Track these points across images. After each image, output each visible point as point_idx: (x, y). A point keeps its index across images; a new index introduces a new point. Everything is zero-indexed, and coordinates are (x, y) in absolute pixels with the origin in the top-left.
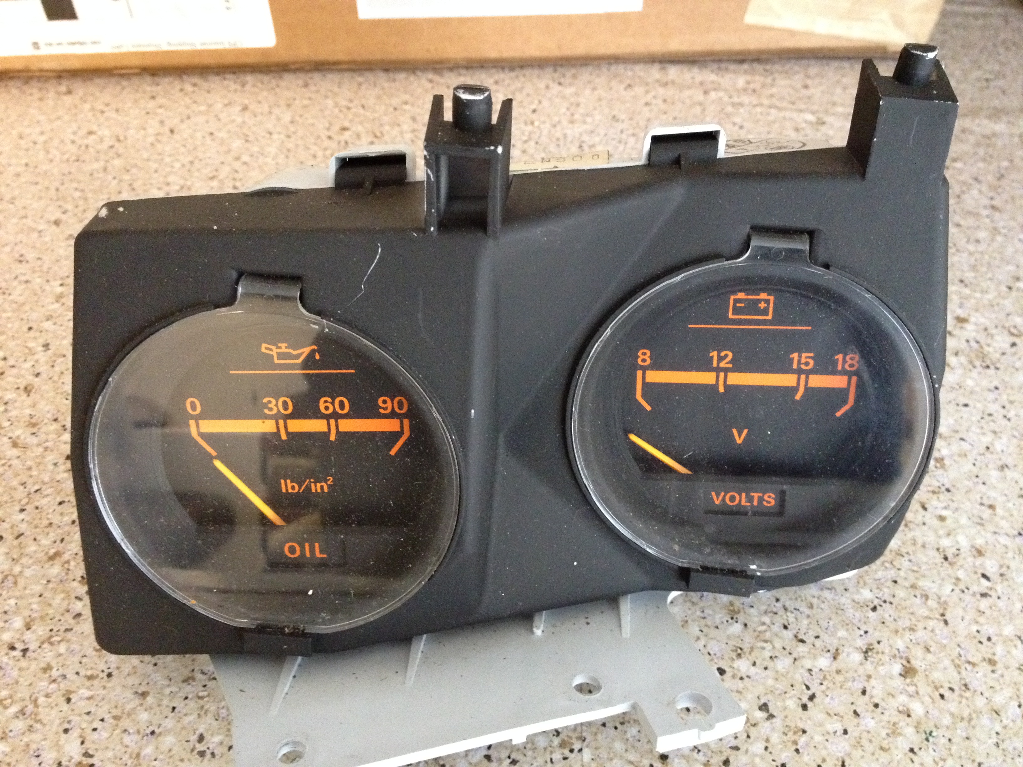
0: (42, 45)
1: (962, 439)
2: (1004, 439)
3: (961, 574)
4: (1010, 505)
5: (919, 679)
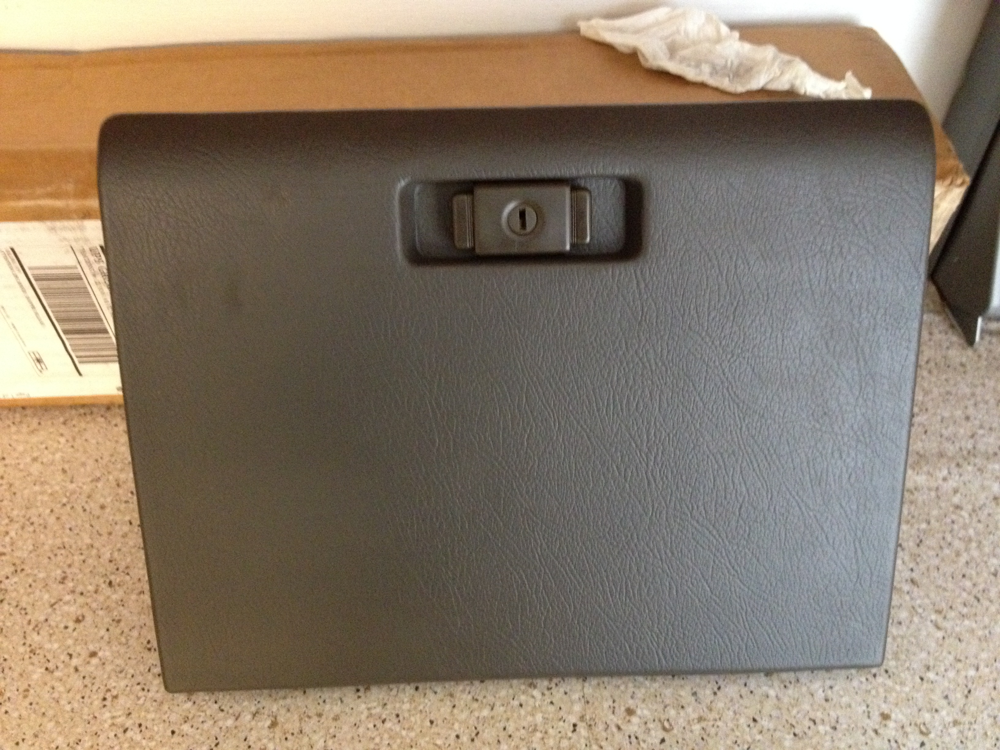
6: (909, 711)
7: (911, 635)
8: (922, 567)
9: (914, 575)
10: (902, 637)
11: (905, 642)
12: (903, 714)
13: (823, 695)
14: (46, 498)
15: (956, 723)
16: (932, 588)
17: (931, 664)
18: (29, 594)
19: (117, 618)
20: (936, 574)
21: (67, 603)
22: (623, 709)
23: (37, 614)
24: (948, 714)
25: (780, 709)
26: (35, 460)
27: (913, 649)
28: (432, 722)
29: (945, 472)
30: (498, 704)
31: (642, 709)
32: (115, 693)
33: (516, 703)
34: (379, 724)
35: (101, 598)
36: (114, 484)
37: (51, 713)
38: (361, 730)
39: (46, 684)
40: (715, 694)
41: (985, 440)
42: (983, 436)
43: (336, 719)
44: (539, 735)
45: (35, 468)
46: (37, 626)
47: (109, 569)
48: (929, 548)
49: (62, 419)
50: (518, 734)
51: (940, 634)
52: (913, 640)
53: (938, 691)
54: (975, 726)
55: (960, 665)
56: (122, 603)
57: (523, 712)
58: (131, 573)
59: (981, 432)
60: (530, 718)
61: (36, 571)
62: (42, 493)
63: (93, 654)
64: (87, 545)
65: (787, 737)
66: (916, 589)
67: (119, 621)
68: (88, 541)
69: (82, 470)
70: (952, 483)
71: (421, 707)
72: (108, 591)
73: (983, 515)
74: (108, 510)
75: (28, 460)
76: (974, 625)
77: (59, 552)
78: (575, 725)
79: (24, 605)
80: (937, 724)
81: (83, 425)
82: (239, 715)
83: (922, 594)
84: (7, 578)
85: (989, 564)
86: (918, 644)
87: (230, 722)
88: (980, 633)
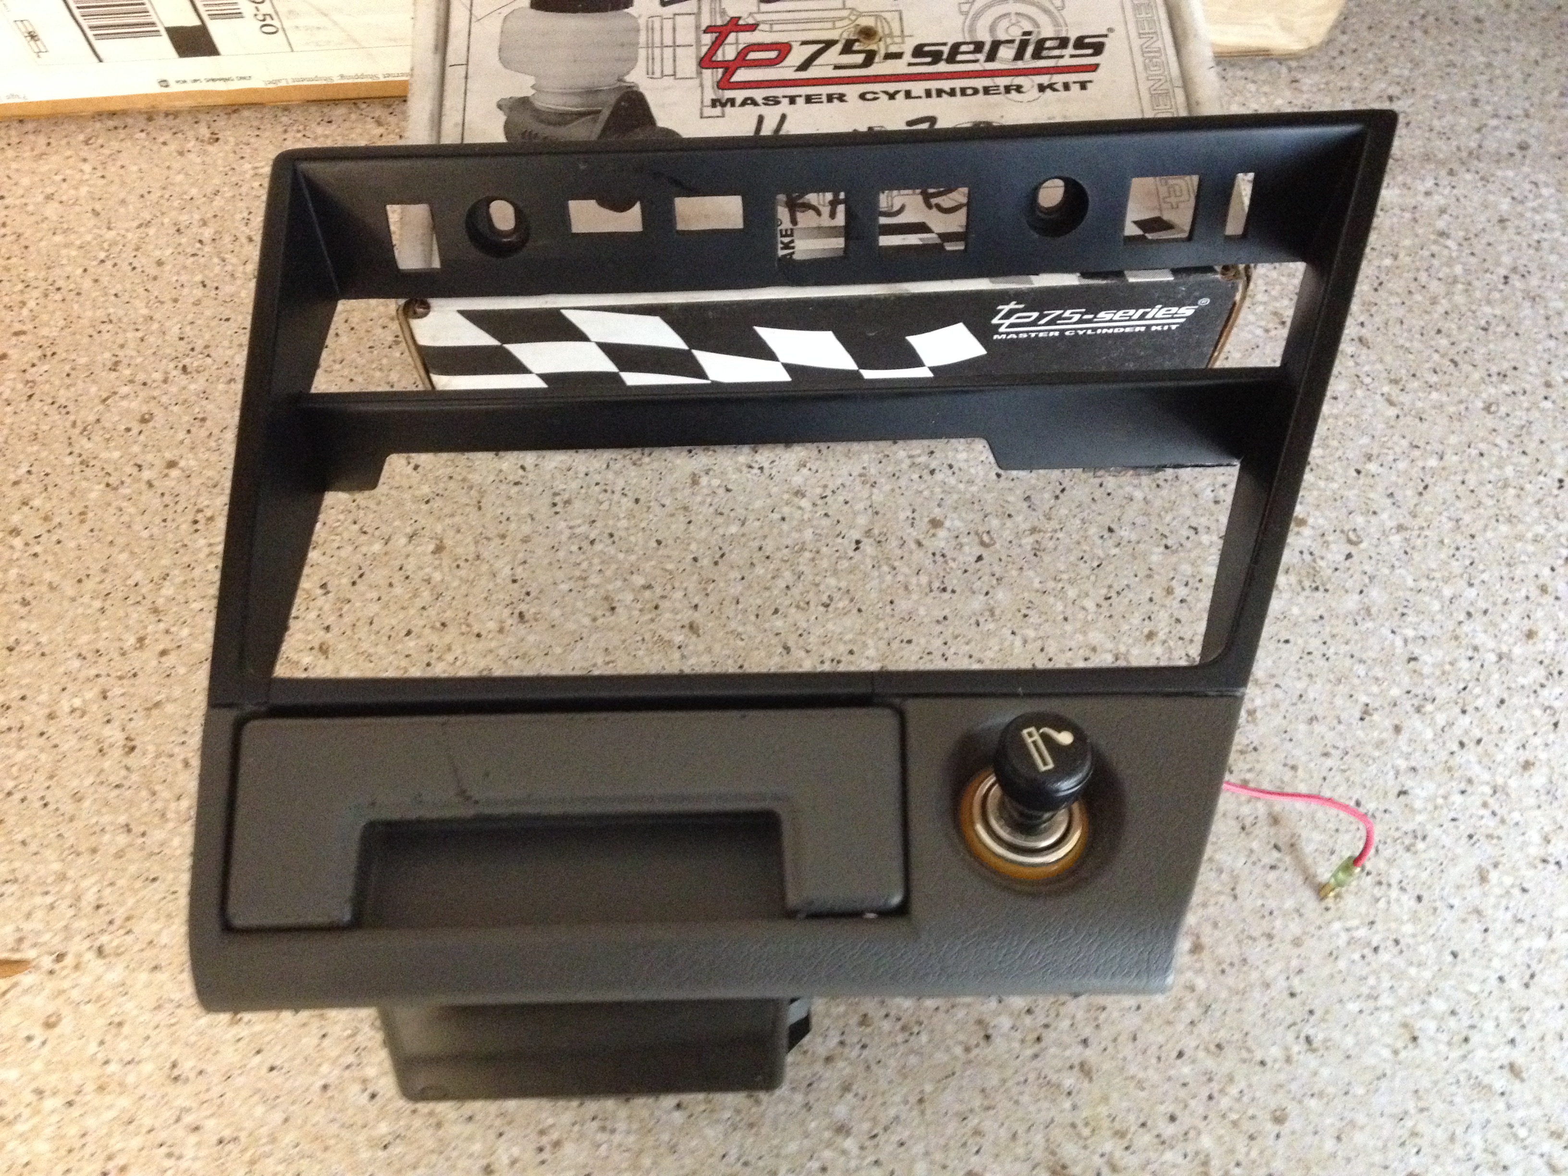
0: (171, 82)
1: (1277, 686)
2: (1318, 686)
3: (1255, 845)
4: (1312, 765)
5: (1205, 955)
6: (1334, 514)
7: (1350, 415)
8: (1378, 320)
9: (1364, 332)
10: (1336, 417)
11: (1340, 423)
12: (1326, 518)
13: (1212, 495)
14: (74, 253)
15: (1400, 528)
16: (1390, 348)
17: (1375, 452)
18: (68, 387)
19: (200, 416)
20: (1397, 329)
21: (125, 397)
22: (926, 520)
23: (83, 413)
24: (1390, 517)
25: (1149, 515)
26: (49, 197)
27: (1350, 432)
28: (659, 542)
29: (1429, 184)
30: (751, 517)
31: (952, 520)
32: (209, 513)
33: (776, 516)
34: (585, 545)
35: (174, 389)
36: (172, 230)
37: (121, 541)
38: (561, 554)
39: (109, 505)
40: (1057, 497)
41: (1498, 133)
42: (1496, 128)
43: (526, 540)
44: (807, 555)
45: (51, 210)
46: (85, 429)
47: (181, 349)
48: (1391, 293)
49: (81, 137)
50: (779, 555)
51: (1392, 412)
52: (1352, 420)
53: (1380, 488)
54: (1427, 532)
55: (1416, 453)
56: (205, 395)
57: (785, 527)
58: (213, 354)
59: (1494, 122)
60: (795, 535)
61: (73, 356)
62: (67, 246)
63: (172, 464)
64: (143, 316)
65: (1156, 550)
66: (1365, 351)
67: (203, 420)
68: (145, 311)
69: (122, 210)
70: (1438, 200)
71: (643, 525)
72: (183, 380)
73: (1479, 246)
74: (167, 268)
75: (40, 198)
76: (1445, 399)
77: (104, 328)
78: (858, 542)
79: (62, 401)
80: (1372, 530)
81: (115, 145)
82: (389, 539)
83: (1373, 357)
84: (33, 365)
85: (1478, 314)
86: (1357, 427)
87: (377, 547)
88: (1452, 409)
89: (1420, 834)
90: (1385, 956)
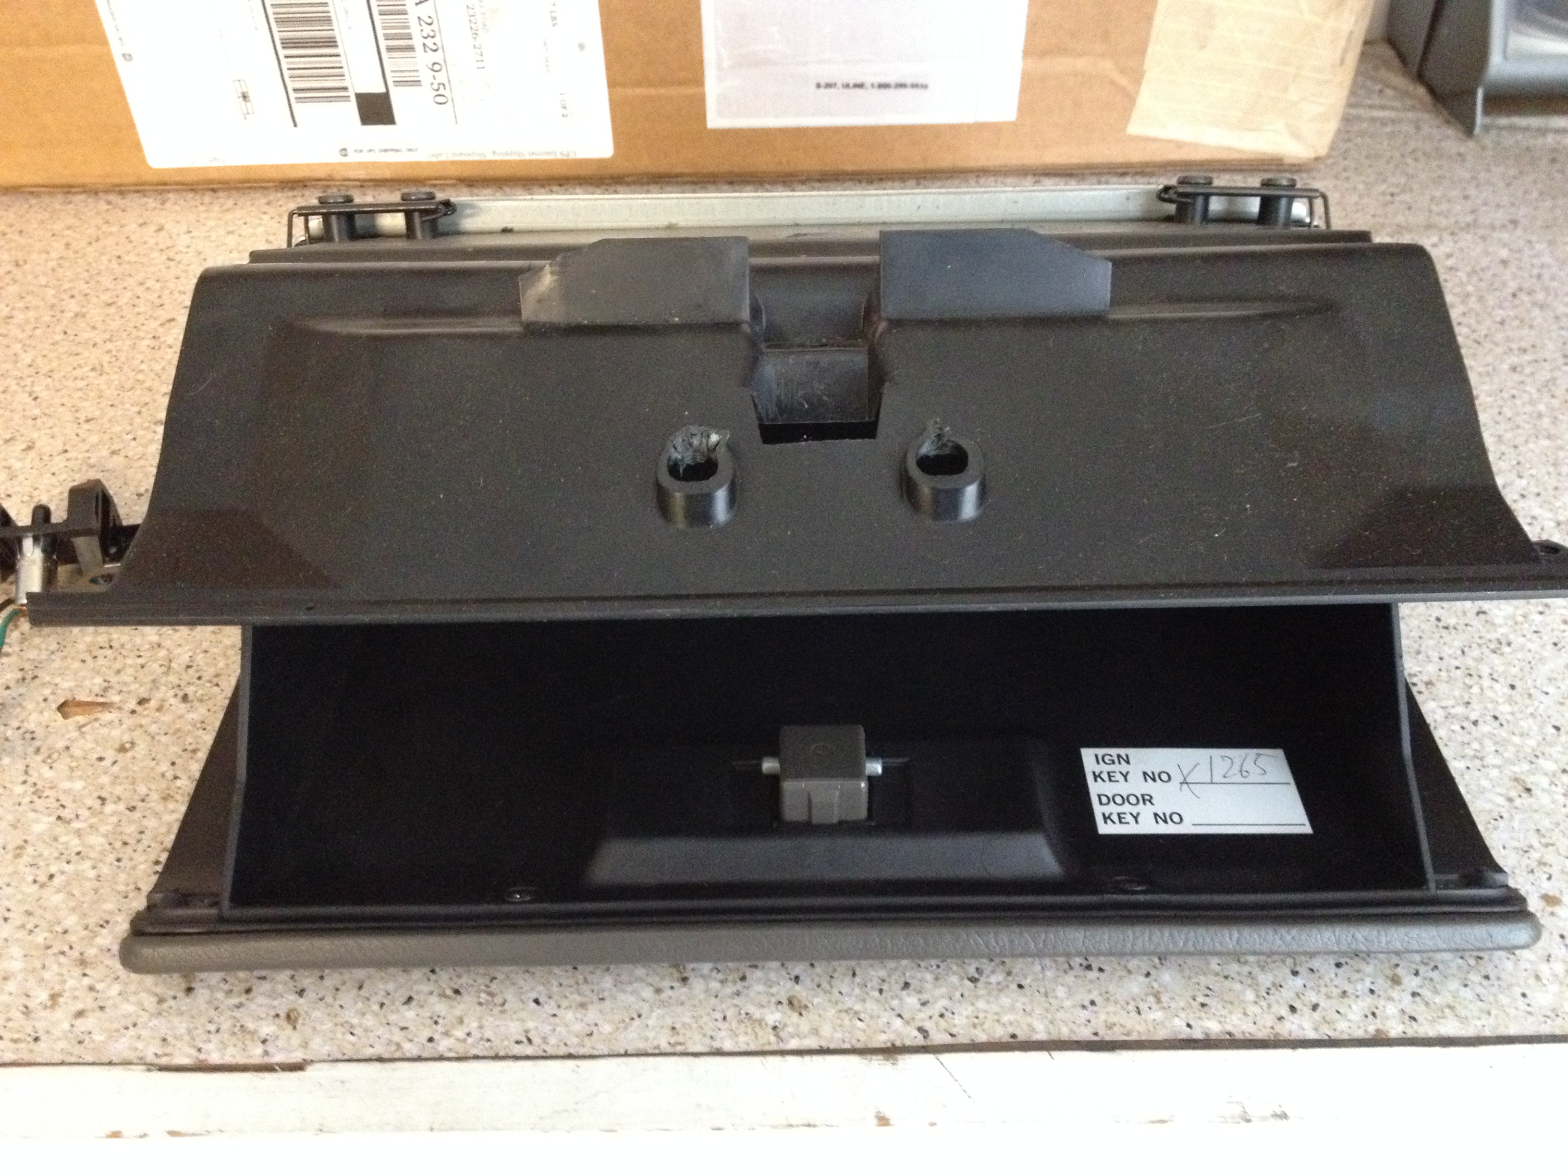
0: (350, 151)
89: (1504, 641)
90: (1484, 728)
